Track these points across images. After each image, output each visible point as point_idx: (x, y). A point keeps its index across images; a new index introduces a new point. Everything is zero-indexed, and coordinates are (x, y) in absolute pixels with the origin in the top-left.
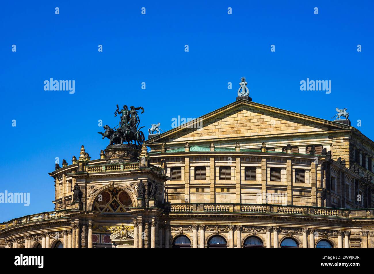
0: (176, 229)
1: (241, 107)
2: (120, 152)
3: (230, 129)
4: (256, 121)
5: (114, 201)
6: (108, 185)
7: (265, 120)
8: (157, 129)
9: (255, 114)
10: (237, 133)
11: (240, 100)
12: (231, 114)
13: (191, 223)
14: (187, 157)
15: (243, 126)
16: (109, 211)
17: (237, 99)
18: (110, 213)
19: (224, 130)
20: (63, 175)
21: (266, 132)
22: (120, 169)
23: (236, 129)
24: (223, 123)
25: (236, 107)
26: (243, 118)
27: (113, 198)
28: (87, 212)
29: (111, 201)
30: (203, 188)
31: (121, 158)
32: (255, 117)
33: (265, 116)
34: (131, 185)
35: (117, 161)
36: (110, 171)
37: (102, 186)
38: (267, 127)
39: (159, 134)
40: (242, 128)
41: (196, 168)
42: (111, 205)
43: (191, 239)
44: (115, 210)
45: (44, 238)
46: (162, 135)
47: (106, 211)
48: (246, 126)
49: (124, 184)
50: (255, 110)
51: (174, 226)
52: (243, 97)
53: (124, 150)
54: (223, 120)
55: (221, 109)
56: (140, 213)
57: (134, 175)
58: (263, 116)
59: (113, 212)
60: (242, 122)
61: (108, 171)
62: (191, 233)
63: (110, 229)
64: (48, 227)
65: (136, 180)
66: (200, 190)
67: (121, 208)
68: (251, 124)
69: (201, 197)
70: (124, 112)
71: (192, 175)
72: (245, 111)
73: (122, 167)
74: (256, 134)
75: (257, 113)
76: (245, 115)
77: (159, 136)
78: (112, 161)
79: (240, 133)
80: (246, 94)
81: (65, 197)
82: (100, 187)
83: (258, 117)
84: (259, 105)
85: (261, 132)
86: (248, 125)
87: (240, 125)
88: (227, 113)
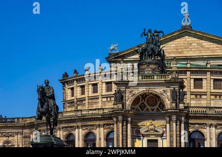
0: (192, 126)
1: (184, 33)
2: (153, 66)
3: (175, 50)
4: (196, 44)
5: (143, 103)
6: (144, 91)
7: (203, 44)
8: (116, 48)
9: (196, 39)
10: (180, 53)
11: (184, 28)
12: (176, 39)
13: (205, 122)
14: (189, 71)
15: (185, 48)
16: (139, 110)
17: (182, 27)
18: (139, 112)
19: (170, 51)
20: (75, 82)
21: (205, 54)
22: (154, 78)
23: (180, 50)
24: (169, 46)
25: (180, 33)
26: (185, 42)
27: (142, 101)
28: (129, 111)
29: (140, 104)
30: (201, 95)
31: (153, 70)
32: (195, 42)
33: (204, 41)
34: (164, 91)
35: (151, 72)
36: (145, 80)
37: (139, 91)
38: (205, 49)
39: (117, 52)
40: (185, 50)
41: (195, 79)
42: (140, 106)
43: (205, 134)
44: (142, 110)
45: (77, 130)
46: (121, 53)
47: (136, 110)
48: (188, 48)
49: (158, 90)
50: (195, 36)
51: (191, 124)
52: (186, 26)
53: (156, 64)
54: (169, 43)
55: (169, 34)
56: (174, 113)
57: (168, 84)
58: (201, 41)
59: (141, 112)
60: (185, 45)
61: (144, 80)
62: (205, 130)
63: (140, 124)
64: (81, 121)
65: (169, 87)
66: (198, 96)
67: (147, 109)
68: (192, 47)
69: (199, 102)
70: (149, 34)
71: (192, 85)
72: (187, 37)
73: (155, 77)
74: (196, 55)
75: (197, 38)
76: (187, 40)
77: (118, 54)
78: (146, 72)
79: (183, 53)
80: (189, 24)
81: (77, 99)
82: (137, 92)
83: (198, 42)
84: (200, 32)
85: (200, 53)
86: (190, 47)
87: (183, 47)
88: (173, 38)
